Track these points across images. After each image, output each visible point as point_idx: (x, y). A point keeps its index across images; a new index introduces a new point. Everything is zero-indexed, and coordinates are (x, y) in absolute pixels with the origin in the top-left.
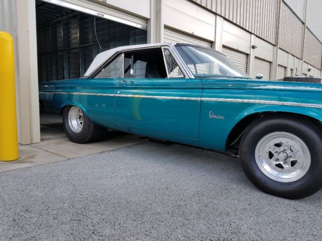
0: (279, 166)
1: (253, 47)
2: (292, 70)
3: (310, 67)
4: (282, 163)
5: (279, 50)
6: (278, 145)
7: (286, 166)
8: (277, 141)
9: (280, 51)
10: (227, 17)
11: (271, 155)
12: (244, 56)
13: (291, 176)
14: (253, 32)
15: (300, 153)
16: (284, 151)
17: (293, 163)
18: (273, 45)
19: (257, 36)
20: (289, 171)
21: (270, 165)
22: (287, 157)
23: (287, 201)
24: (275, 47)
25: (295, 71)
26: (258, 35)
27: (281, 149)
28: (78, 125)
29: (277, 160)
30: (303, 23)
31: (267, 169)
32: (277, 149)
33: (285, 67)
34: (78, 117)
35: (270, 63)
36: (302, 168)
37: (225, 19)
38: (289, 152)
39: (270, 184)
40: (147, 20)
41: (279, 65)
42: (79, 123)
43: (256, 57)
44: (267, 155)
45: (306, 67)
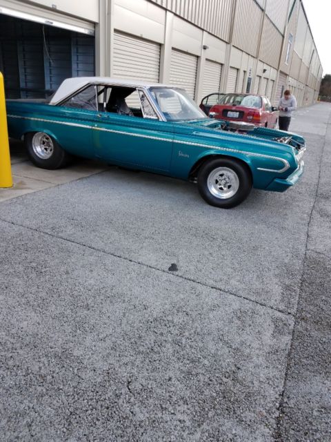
0: (221, 189)
1: (205, 48)
2: (245, 72)
3: (266, 67)
4: (222, 187)
5: (232, 47)
6: (222, 175)
7: (225, 189)
8: (221, 172)
9: (233, 49)
10: (178, 13)
11: (217, 182)
12: (194, 59)
13: (227, 195)
14: (205, 29)
15: (234, 180)
16: (225, 179)
17: (229, 187)
18: (227, 43)
19: (209, 33)
20: (226, 192)
21: (216, 188)
22: (226, 183)
23: (224, 210)
24: (229, 45)
25: (248, 74)
26: (211, 32)
27: (223, 177)
28: (43, 151)
29: (220, 185)
30: (263, 10)
31: (214, 191)
32: (221, 178)
33: (238, 69)
34: (42, 142)
35: (222, 65)
36: (234, 190)
37: (175, 14)
38: (227, 179)
39: (215, 201)
40: (95, 24)
41: (231, 67)
42: (43, 149)
43: (207, 59)
44: (214, 182)
45: (261, 66)
